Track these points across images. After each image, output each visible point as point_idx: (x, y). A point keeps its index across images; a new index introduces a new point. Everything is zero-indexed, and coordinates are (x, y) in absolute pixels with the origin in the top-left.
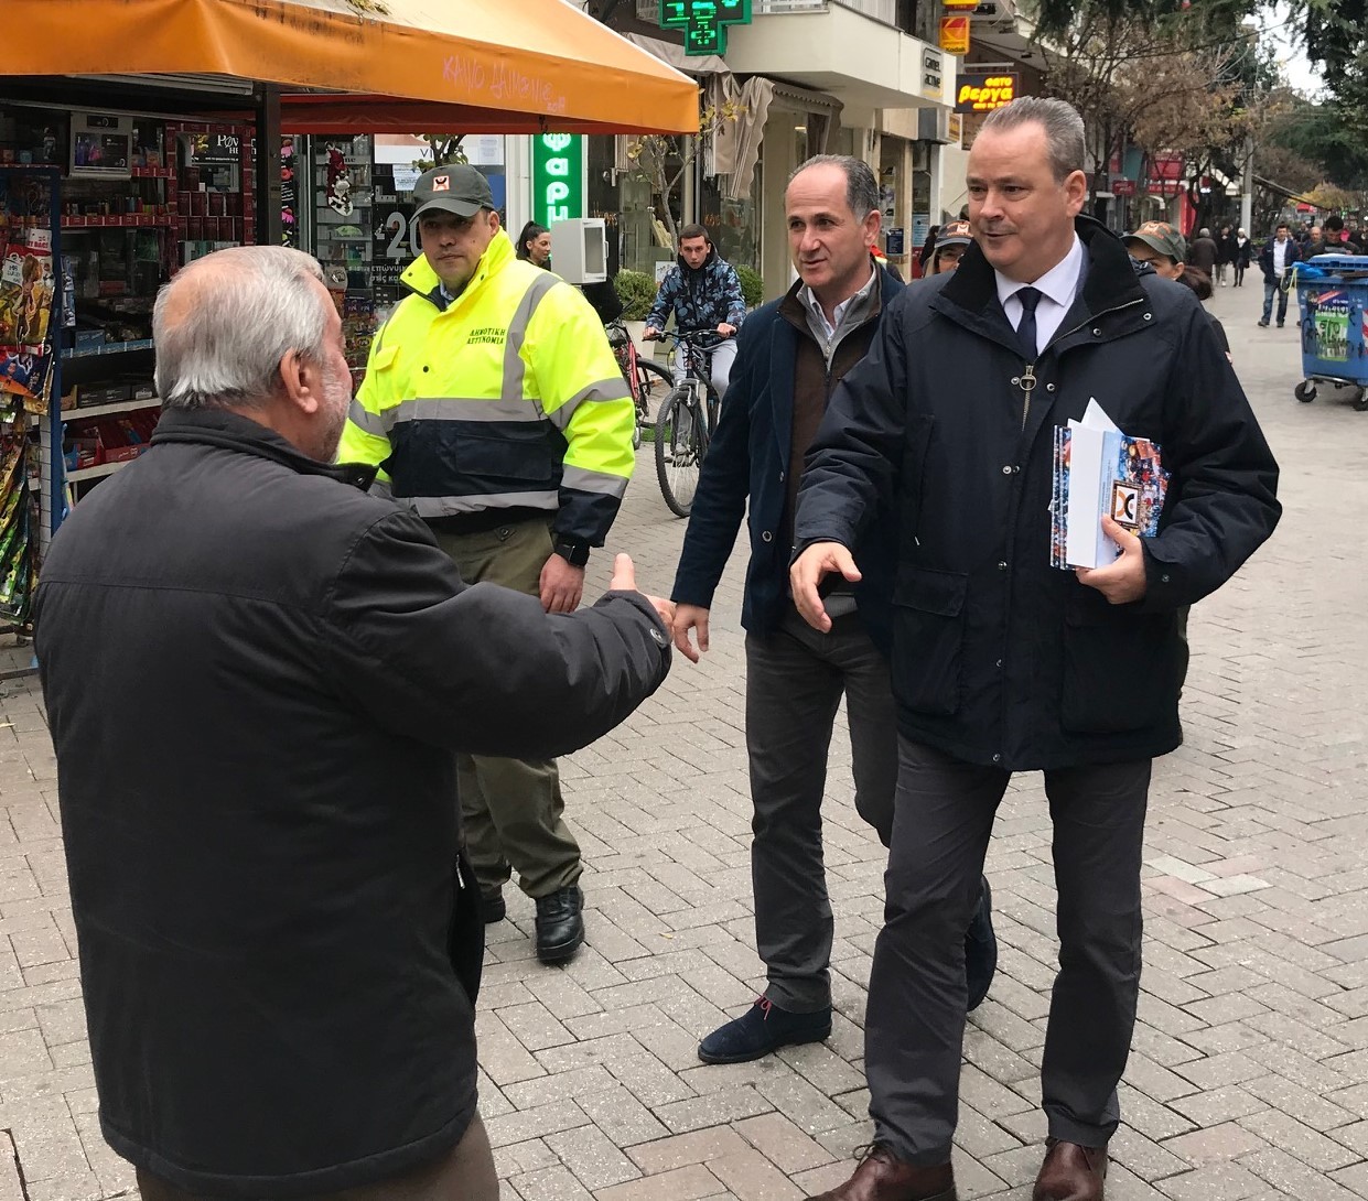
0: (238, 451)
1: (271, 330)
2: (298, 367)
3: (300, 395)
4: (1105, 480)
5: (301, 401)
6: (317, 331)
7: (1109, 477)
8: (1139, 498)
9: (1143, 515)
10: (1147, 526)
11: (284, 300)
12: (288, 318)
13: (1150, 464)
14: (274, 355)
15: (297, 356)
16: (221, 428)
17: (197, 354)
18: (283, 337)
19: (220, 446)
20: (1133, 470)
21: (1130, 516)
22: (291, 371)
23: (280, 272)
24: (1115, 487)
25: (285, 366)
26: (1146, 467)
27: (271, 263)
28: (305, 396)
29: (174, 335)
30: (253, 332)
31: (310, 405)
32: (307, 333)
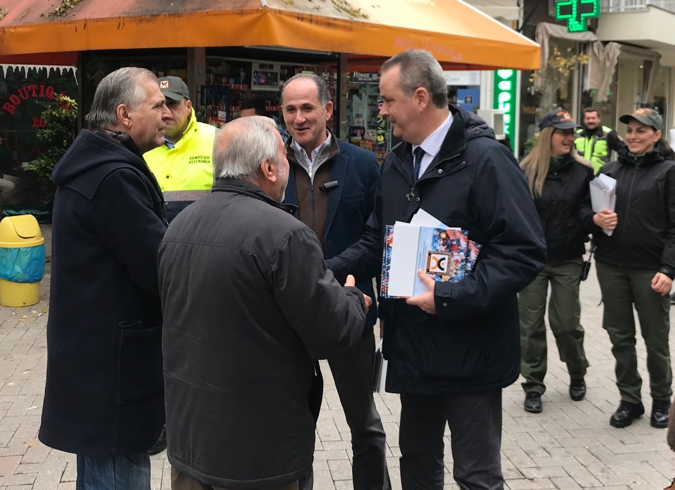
0: (247, 195)
1: (257, 152)
2: (268, 165)
3: (269, 175)
4: (421, 251)
5: (270, 178)
6: (275, 150)
7: (425, 249)
8: (449, 259)
9: (452, 268)
10: (456, 274)
11: (262, 140)
12: (264, 147)
13: (458, 241)
14: (259, 162)
15: (268, 161)
16: (241, 186)
17: (230, 161)
18: (262, 154)
19: (240, 193)
20: (443, 245)
21: (443, 269)
22: (265, 167)
23: (260, 128)
24: (430, 254)
25: (262, 166)
26: (454, 243)
27: (257, 125)
28: (271, 176)
29: (221, 153)
30: (251, 153)
31: (273, 179)
32: (271, 152)
